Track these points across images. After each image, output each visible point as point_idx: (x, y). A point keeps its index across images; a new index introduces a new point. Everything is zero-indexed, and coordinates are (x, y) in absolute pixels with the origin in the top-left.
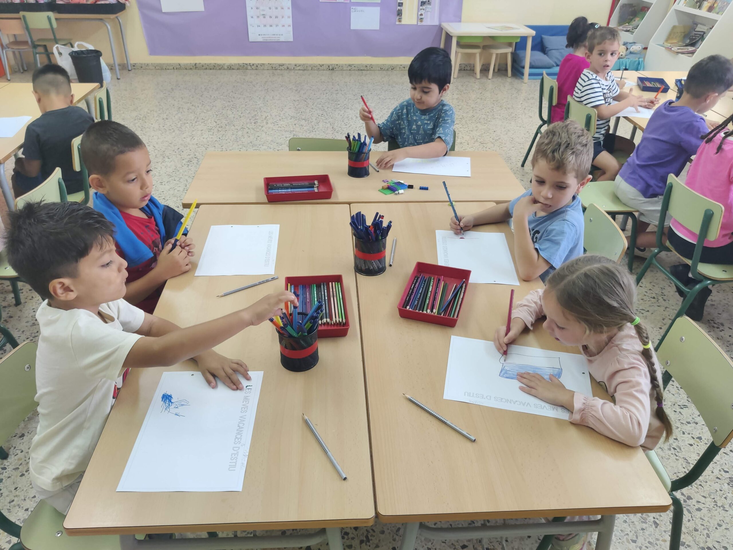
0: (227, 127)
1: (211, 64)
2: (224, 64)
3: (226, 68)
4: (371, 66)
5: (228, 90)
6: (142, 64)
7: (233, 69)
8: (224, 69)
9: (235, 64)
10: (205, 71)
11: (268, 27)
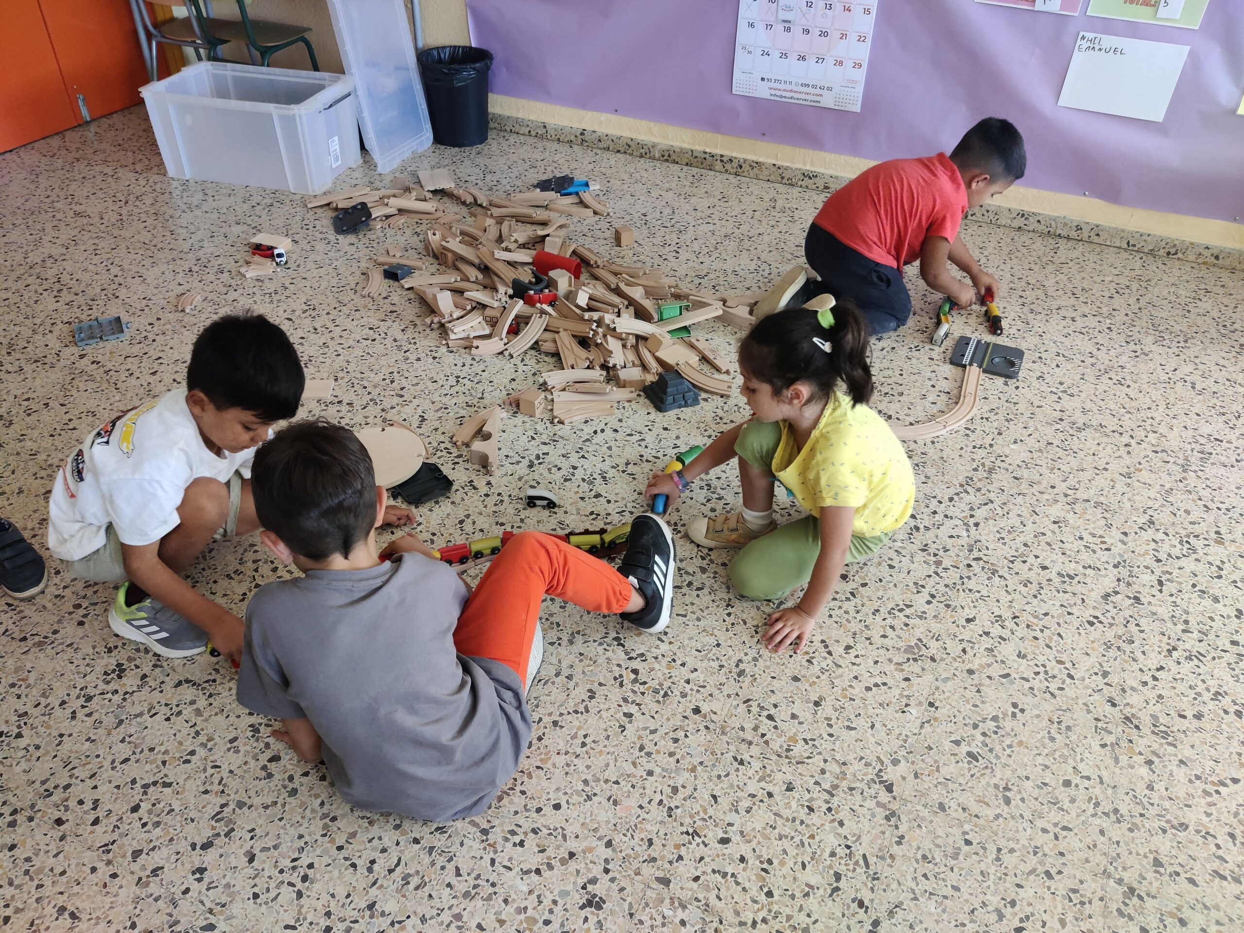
2: (654, 145)
3: (657, 155)
4: (1097, 231)
7: (675, 162)
8: (653, 158)
9: (683, 152)
11: (793, 60)
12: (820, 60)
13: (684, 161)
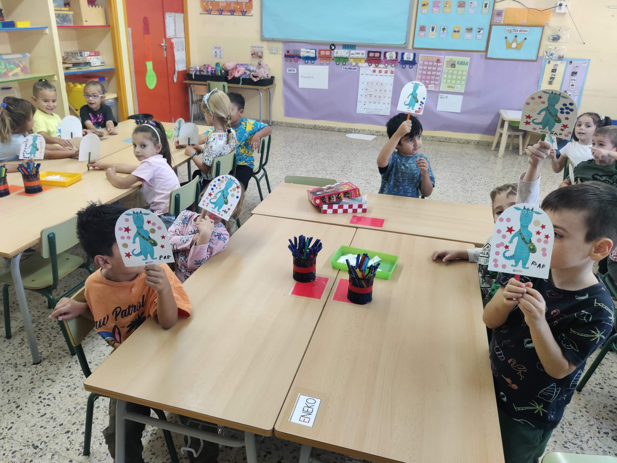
0: (321, 171)
1: (326, 126)
2: (335, 128)
3: (336, 130)
4: (450, 139)
5: (331, 146)
6: (278, 122)
7: (341, 132)
8: (335, 131)
9: (344, 128)
10: (321, 131)
11: (372, 103)
12: (379, 103)
13: (344, 131)
